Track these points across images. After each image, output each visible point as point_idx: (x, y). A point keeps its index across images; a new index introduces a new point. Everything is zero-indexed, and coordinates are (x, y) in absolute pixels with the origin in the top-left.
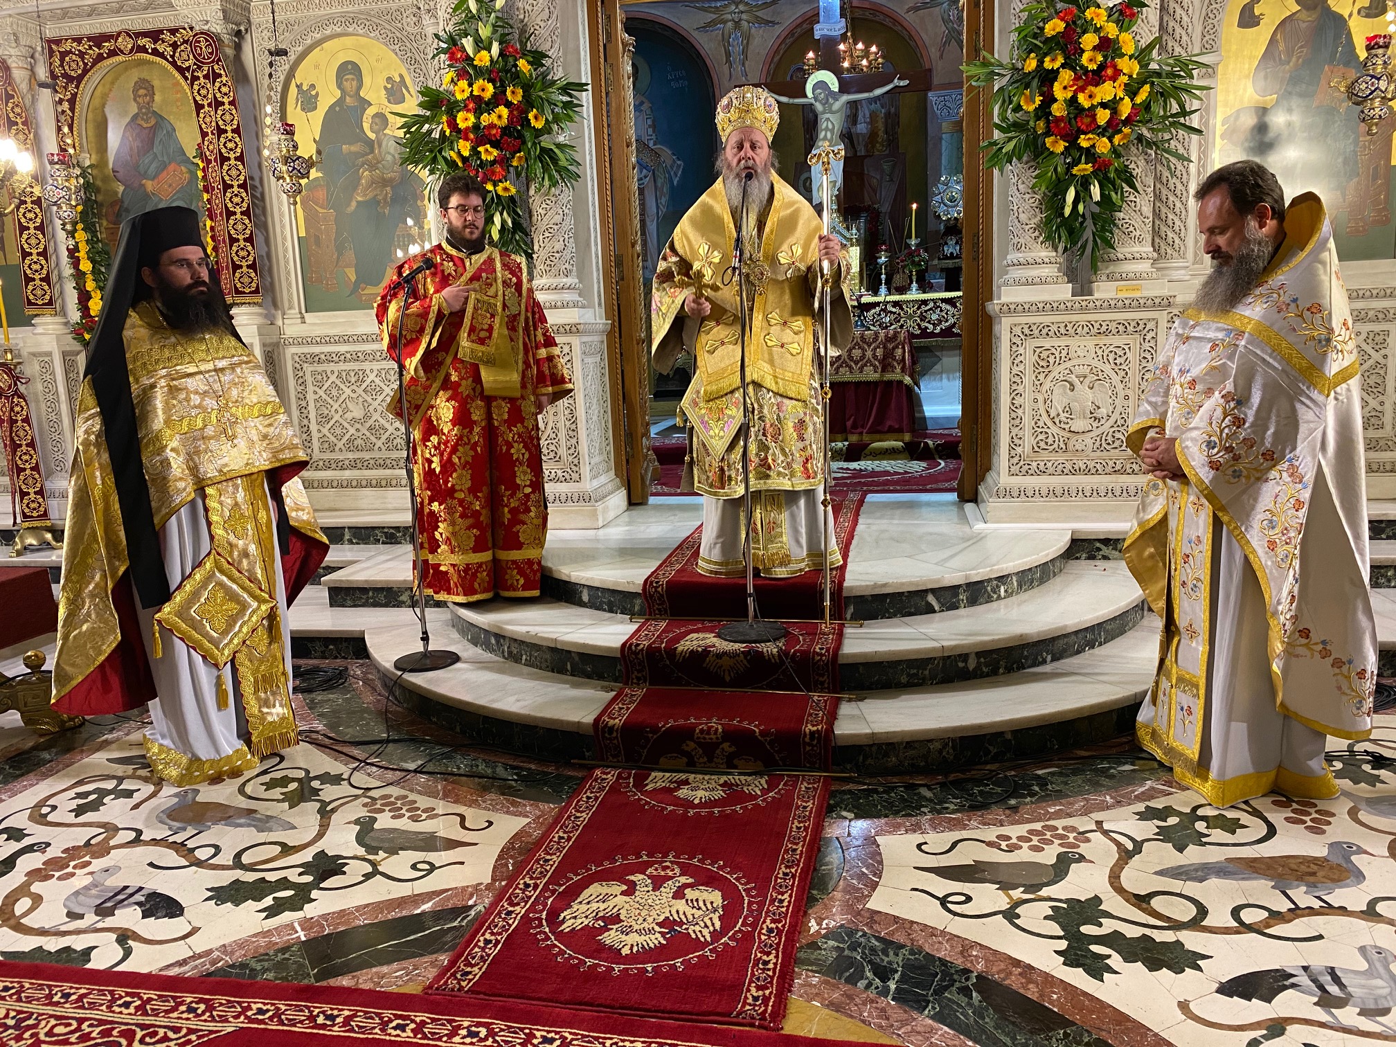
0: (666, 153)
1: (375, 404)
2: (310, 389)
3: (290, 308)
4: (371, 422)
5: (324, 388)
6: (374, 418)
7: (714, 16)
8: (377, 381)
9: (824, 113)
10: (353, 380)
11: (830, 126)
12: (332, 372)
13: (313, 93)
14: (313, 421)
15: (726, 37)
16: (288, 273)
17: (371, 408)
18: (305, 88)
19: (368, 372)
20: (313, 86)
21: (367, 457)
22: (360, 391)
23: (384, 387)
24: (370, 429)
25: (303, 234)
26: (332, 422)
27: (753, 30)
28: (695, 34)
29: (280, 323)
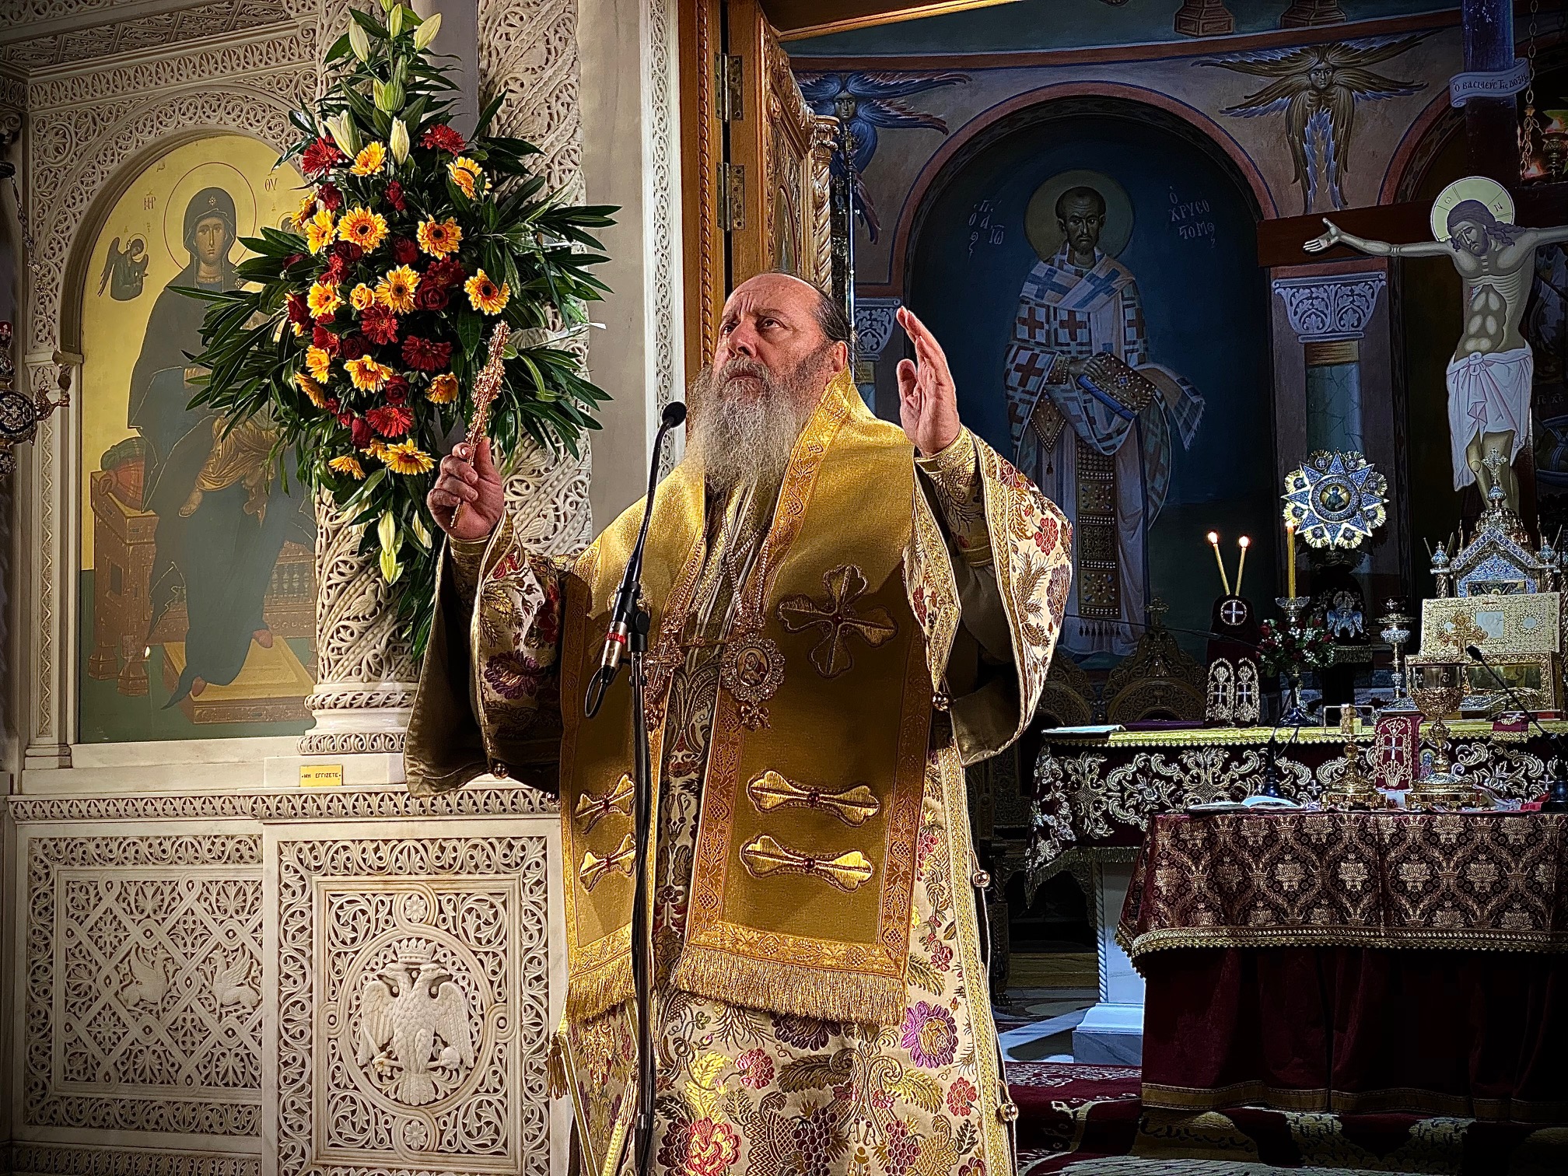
0: (1167, 380)
1: (190, 966)
2: (61, 922)
3: (41, 734)
4: (176, 1012)
5: (89, 923)
6: (182, 1004)
7: (1268, 81)
8: (199, 908)
9: (1478, 273)
10: (149, 907)
11: (1494, 304)
12: (109, 885)
13: (138, 258)
14: (58, 1000)
15: (1296, 124)
16: (46, 652)
17: (180, 977)
18: (122, 249)
19: (182, 888)
20: (138, 245)
21: (161, 1100)
22: (161, 933)
23: (212, 926)
24: (172, 1029)
25: (88, 565)
26: (97, 1007)
27: (1361, 106)
28: (1224, 121)
29: (13, 766)
